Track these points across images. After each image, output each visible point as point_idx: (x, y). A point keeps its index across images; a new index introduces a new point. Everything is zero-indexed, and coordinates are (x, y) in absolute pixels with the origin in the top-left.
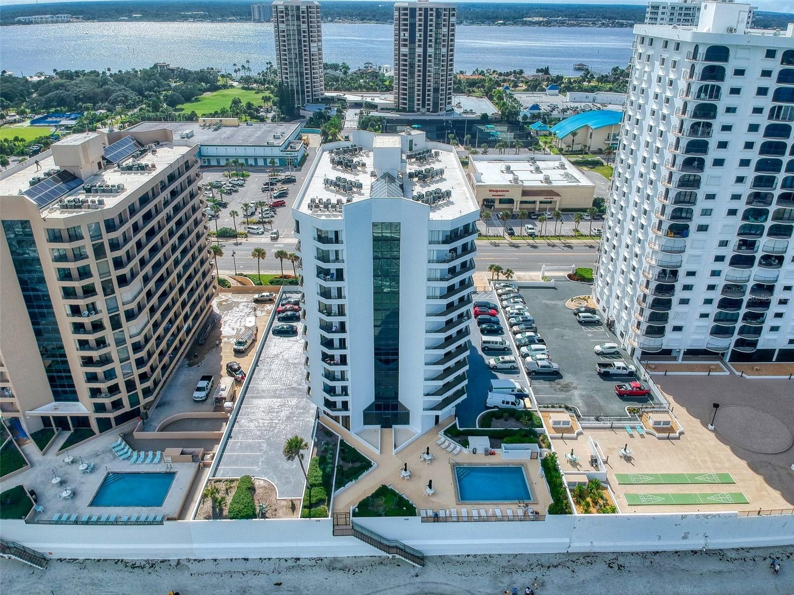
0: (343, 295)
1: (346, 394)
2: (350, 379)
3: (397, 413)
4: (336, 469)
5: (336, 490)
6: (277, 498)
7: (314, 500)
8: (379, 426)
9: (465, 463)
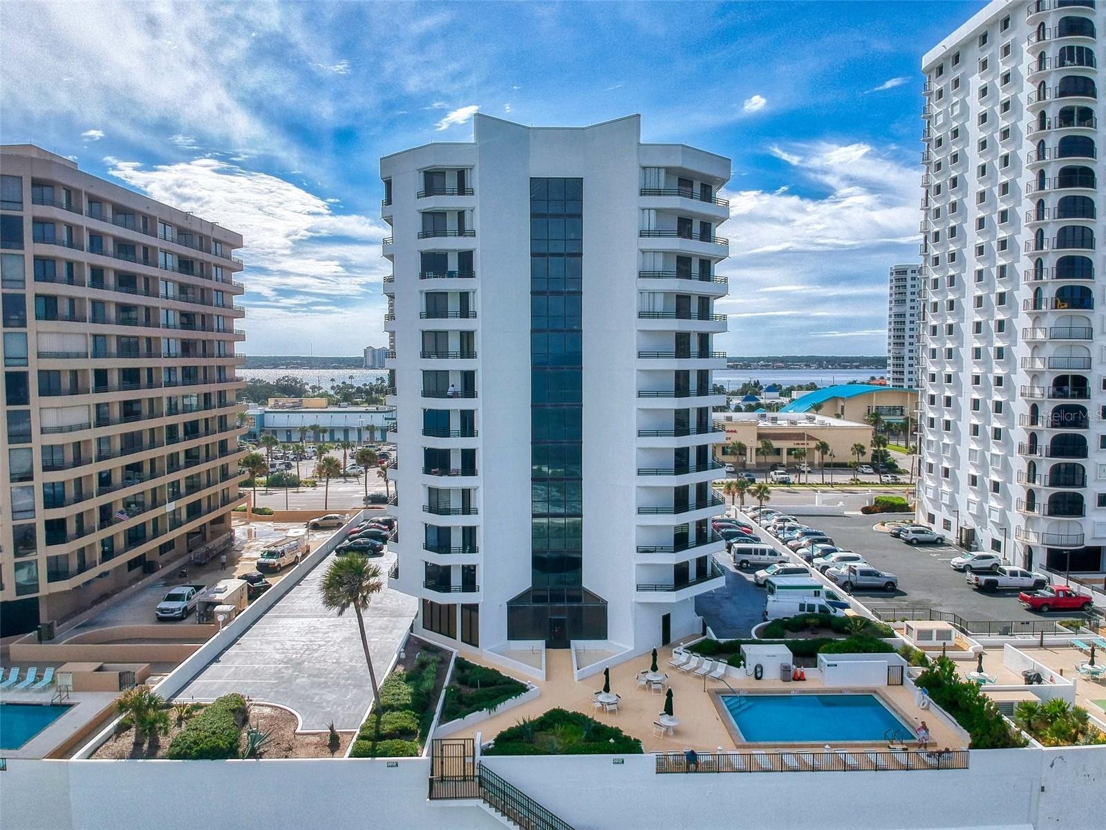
0: (471, 309)
1: (473, 550)
2: (481, 511)
3: (580, 609)
4: (444, 691)
5: (443, 721)
6: (298, 731)
7: (387, 728)
8: (540, 644)
9: (741, 690)
